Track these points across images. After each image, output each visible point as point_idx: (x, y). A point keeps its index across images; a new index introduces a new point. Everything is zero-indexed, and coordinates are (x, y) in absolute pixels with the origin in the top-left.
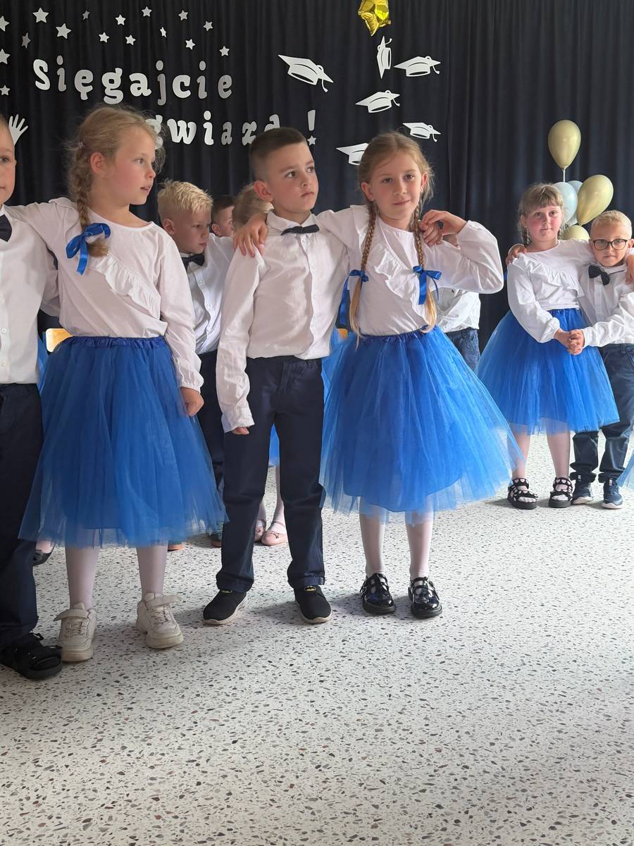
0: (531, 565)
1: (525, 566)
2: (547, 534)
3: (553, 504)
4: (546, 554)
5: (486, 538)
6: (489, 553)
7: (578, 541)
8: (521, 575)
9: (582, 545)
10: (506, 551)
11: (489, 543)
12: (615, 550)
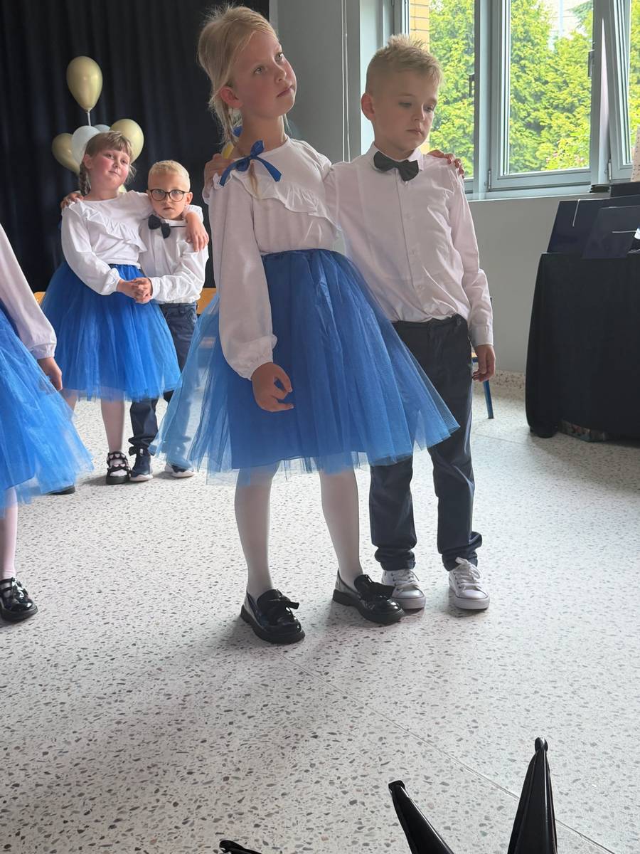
0: (87, 550)
1: (81, 553)
2: (105, 514)
3: (110, 480)
4: (103, 535)
5: (37, 528)
6: (40, 545)
7: (137, 517)
8: (77, 563)
9: (141, 520)
10: (60, 539)
11: (40, 533)
12: (175, 520)
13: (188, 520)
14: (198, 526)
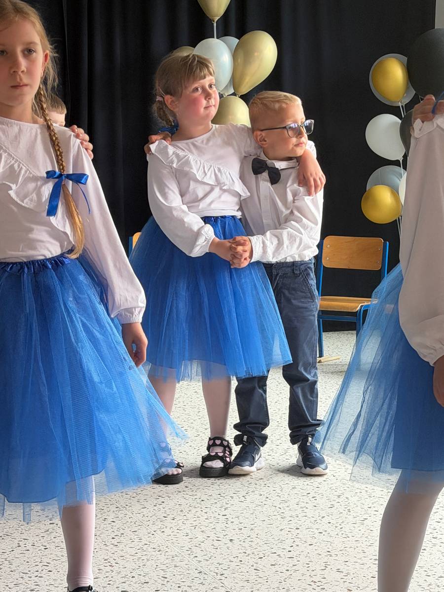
0: (176, 558)
1: (167, 561)
2: (198, 514)
3: (204, 472)
4: (195, 541)
5: (118, 524)
6: (121, 546)
7: (236, 521)
8: (162, 573)
9: (241, 526)
10: (144, 542)
11: (122, 531)
12: (281, 530)
13: (298, 531)
14: (309, 541)
